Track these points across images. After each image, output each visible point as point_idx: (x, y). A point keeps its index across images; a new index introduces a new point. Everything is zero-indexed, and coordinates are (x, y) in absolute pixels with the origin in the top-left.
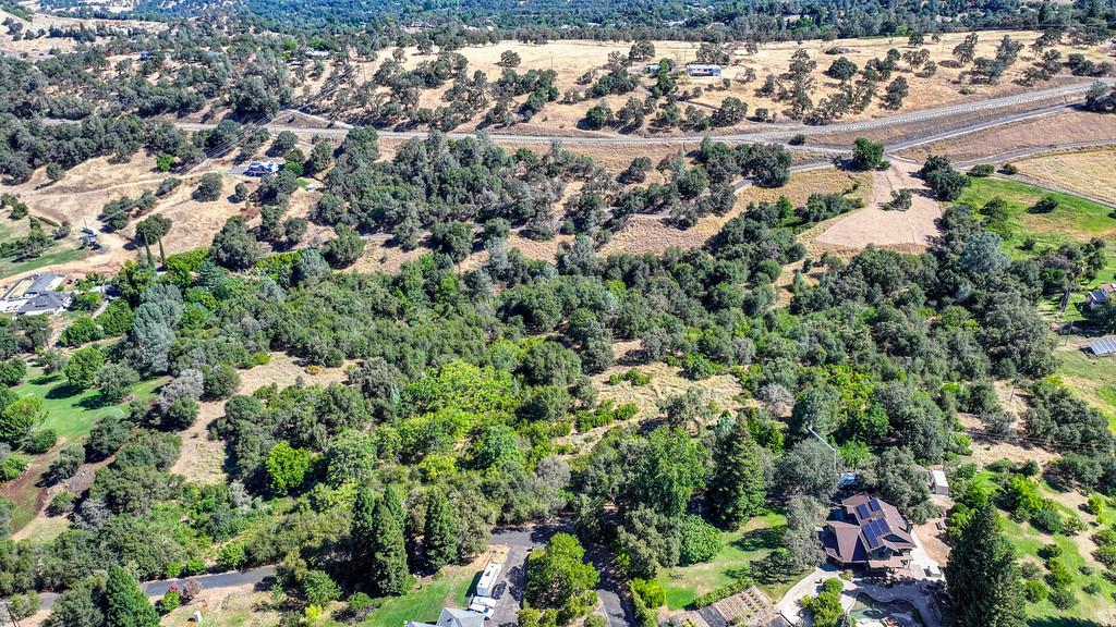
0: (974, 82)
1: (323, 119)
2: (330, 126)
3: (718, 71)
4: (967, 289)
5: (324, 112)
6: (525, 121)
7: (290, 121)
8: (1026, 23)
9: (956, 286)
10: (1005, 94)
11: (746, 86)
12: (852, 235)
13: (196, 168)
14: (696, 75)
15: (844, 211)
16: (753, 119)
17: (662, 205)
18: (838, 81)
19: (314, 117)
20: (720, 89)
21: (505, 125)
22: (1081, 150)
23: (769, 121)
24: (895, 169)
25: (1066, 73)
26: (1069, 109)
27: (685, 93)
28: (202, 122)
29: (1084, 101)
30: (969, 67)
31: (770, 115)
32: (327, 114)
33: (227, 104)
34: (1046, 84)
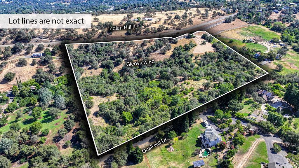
0: (203, 18)
1: (48, 40)
2: (51, 42)
3: (152, 19)
4: (230, 57)
5: (47, 38)
6: (111, 35)
7: (37, 41)
8: (203, 6)
9: (228, 57)
10: (210, 21)
11: (160, 22)
12: (200, 51)
13: (10, 58)
14: (147, 21)
15: (194, 47)
16: (165, 30)
17: (156, 50)
18: (178, 20)
19: (44, 39)
20: (154, 23)
21: (106, 36)
22: (229, 31)
23: (169, 30)
24: (197, 37)
25: (218, 16)
26: (222, 23)
27: (148, 25)
28: (3, 45)
29: (224, 21)
30: (201, 15)
31: (169, 28)
32: (48, 38)
33: (11, 38)
34: (216, 18)
